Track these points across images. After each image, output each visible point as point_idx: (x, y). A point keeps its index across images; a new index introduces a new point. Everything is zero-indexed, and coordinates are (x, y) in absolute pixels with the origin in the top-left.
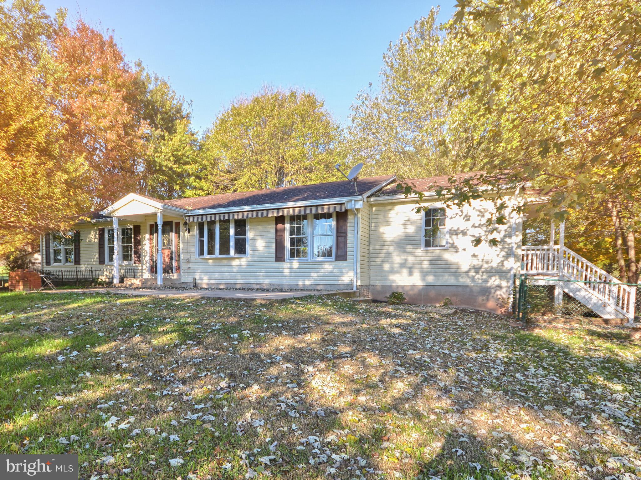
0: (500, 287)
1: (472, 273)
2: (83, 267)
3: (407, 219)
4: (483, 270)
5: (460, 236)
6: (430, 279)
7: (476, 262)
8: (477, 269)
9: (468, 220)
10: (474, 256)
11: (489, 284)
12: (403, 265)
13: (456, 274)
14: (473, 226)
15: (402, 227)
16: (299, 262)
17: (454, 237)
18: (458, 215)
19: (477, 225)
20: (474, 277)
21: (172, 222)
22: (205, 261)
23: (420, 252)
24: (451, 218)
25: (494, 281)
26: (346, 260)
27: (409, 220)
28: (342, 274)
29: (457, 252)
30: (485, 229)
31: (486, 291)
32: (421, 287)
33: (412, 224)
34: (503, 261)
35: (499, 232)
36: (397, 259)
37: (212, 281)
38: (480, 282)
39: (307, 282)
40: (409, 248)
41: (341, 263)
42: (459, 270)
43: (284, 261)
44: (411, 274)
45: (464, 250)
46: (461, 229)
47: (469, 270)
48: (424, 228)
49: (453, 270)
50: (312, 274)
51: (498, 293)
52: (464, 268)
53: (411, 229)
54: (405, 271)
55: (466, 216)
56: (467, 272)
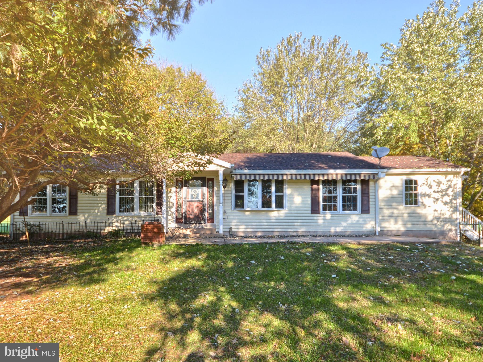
0: (450, 230)
1: (435, 222)
2: (81, 218)
3: (392, 185)
4: (441, 219)
5: (427, 197)
6: (409, 225)
7: (436, 214)
8: (438, 219)
9: (431, 188)
10: (435, 210)
11: (445, 229)
12: (391, 216)
13: (425, 222)
14: (434, 192)
15: (389, 191)
16: (332, 215)
17: (423, 198)
18: (425, 185)
19: (436, 191)
20: (436, 224)
21: (205, 177)
22: (242, 213)
23: (402, 207)
24: (421, 186)
25: (448, 227)
26: (369, 213)
27: (393, 186)
28: (365, 223)
29: (425, 208)
30: (441, 194)
31: (443, 233)
32: (403, 231)
33: (396, 189)
34: (452, 214)
35: (449, 196)
36: (387, 212)
37: (249, 230)
38: (440, 227)
39: (338, 230)
40: (394, 205)
41: (365, 215)
42: (427, 220)
43: (319, 213)
44: (396, 222)
45: (430, 206)
46: (427, 193)
47: (433, 219)
48: (404, 192)
49: (423, 220)
50: (343, 223)
51: (450, 233)
52: (430, 218)
53: (395, 192)
54: (392, 220)
55: (430, 185)
56: (432, 221)
